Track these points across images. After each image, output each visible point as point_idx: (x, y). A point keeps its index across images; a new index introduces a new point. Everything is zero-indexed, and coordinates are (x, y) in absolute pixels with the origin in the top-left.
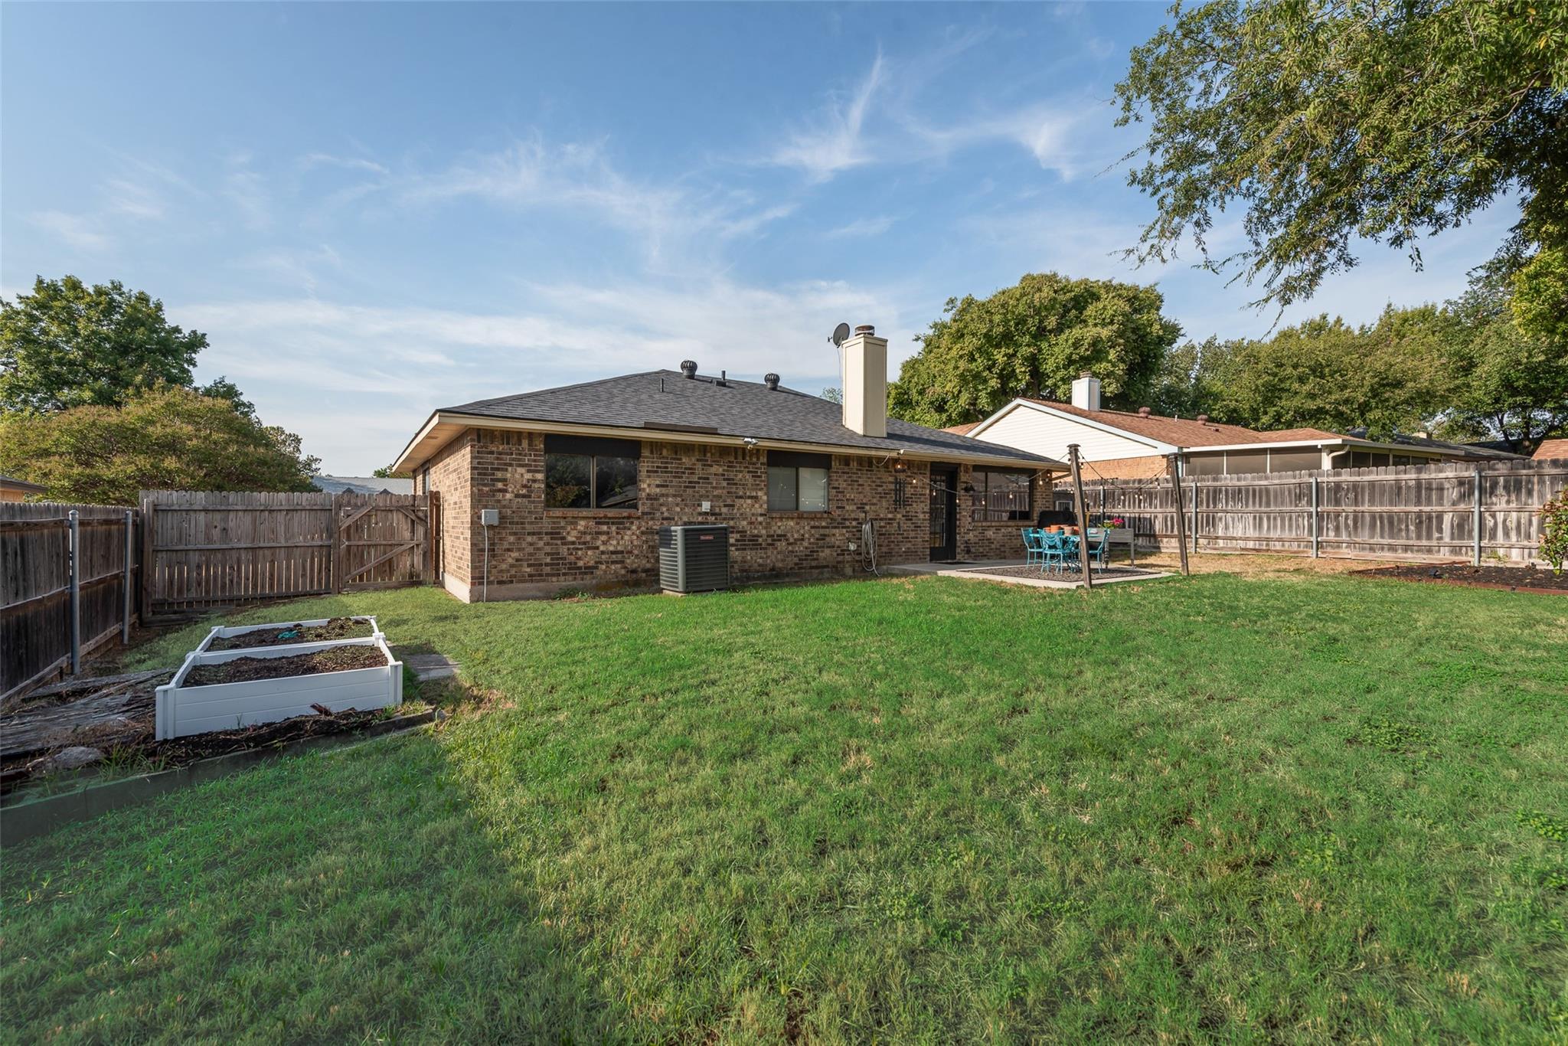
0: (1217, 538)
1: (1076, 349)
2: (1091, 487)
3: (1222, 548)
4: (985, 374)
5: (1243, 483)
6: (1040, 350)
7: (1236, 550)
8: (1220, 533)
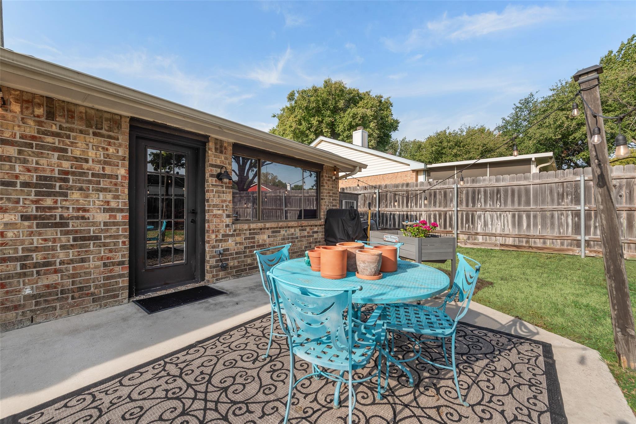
0: (477, 234)
1: (354, 119)
2: (369, 191)
3: (482, 244)
4: (307, 132)
5: (502, 184)
6: (335, 120)
7: (496, 245)
8: (479, 230)
